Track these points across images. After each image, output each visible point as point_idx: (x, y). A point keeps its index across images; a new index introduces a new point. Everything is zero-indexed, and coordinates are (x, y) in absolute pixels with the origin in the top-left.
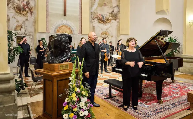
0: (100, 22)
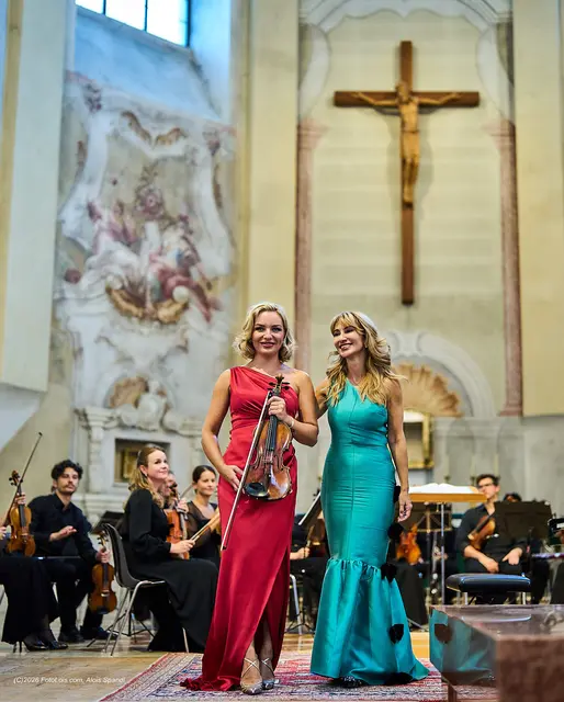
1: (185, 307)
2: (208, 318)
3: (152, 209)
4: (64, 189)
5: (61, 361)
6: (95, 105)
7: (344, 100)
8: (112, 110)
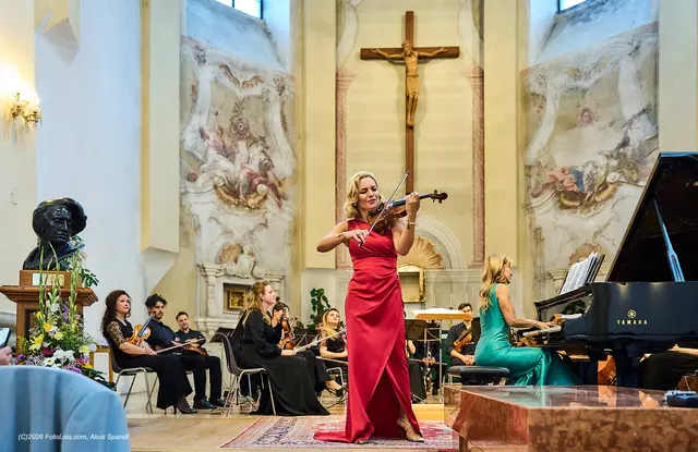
0: (566, 202)
1: (265, 197)
2: (280, 206)
3: (241, 132)
4: (184, 116)
5: (187, 234)
6: (201, 60)
7: (368, 55)
8: (213, 64)
